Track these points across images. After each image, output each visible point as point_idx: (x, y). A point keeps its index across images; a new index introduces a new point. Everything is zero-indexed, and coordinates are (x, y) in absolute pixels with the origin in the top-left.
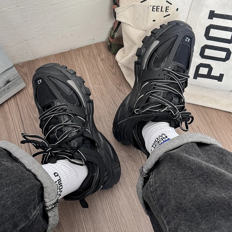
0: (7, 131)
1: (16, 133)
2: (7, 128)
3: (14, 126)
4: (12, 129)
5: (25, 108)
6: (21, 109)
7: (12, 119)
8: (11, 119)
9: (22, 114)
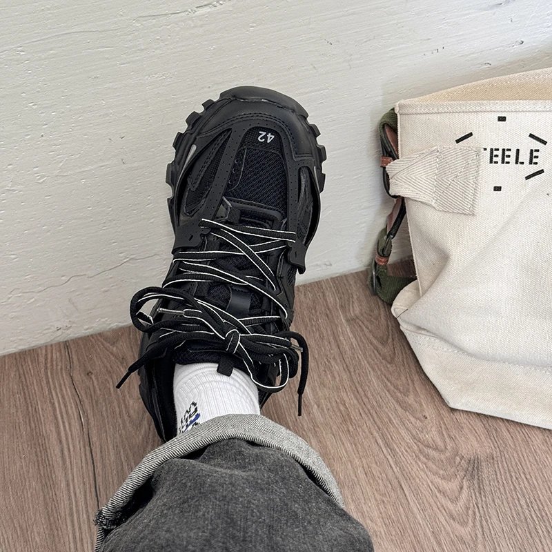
0: (49, 518)
1: (73, 525)
2: (50, 510)
3: (71, 504)
4: (63, 515)
5: (111, 453)
6: (98, 457)
7: (68, 485)
8: (63, 484)
9: (99, 470)
